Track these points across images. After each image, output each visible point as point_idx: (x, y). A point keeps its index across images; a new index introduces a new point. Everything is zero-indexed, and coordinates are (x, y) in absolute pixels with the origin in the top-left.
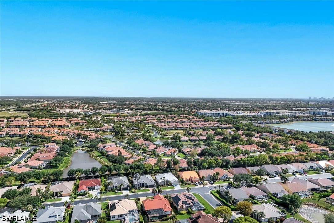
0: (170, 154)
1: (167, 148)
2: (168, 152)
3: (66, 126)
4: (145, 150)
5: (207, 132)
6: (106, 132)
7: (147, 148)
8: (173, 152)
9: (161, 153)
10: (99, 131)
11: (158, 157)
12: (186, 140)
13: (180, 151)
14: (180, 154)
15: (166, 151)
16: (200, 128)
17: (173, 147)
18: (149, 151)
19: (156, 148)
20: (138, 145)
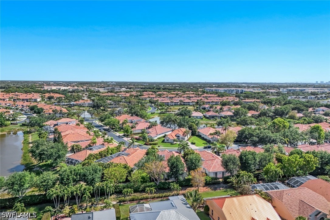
0: (176, 138)
1: (169, 128)
2: (171, 135)
3: (33, 100)
4: (127, 131)
5: (229, 106)
6: (84, 107)
7: (132, 128)
8: (181, 134)
9: (159, 136)
10: (74, 105)
11: (151, 144)
12: (200, 117)
13: (193, 134)
14: (195, 139)
15: (167, 134)
16: (215, 103)
17: (180, 126)
18: (137, 132)
19: (149, 128)
20: (118, 123)
